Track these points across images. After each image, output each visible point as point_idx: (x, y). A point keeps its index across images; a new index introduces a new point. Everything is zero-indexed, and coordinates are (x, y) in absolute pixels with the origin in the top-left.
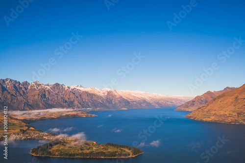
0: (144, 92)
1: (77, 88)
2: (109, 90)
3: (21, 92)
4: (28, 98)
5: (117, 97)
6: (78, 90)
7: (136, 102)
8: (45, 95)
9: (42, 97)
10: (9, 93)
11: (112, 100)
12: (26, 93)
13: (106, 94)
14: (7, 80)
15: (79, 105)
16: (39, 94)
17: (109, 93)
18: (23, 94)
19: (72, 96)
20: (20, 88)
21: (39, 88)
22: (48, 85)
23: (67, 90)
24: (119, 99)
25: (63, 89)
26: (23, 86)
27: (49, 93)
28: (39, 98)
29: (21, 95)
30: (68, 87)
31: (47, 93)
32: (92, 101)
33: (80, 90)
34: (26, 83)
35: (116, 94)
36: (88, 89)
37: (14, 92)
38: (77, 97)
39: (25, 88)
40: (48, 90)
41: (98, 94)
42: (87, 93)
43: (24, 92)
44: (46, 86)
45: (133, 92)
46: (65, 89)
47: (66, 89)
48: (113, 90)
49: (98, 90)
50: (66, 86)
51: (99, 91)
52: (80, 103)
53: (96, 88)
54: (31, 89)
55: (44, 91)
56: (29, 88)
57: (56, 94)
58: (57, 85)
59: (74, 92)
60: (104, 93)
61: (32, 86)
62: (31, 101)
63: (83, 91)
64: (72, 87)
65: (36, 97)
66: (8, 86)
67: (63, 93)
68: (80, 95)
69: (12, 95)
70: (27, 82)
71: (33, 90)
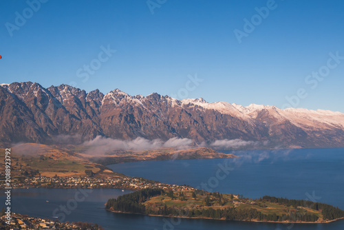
0: (338, 113)
1: (195, 103)
2: (260, 107)
3: (89, 111)
4: (102, 122)
5: (279, 122)
6: (197, 106)
7: (320, 132)
8: (132, 116)
9: (126, 119)
10: (67, 112)
11: (266, 129)
12: (97, 113)
13: (254, 117)
14: (62, 87)
15: (199, 137)
16: (121, 115)
17: (262, 114)
18: (91, 115)
19: (185, 118)
20: (86, 104)
21: (121, 102)
22: (139, 97)
23: (175, 106)
24: (283, 127)
25: (168, 105)
26: (92, 98)
27: (141, 112)
28: (122, 122)
29: (88, 116)
30: (178, 102)
31: (136, 112)
32: (226, 129)
33: (200, 107)
34: (97, 94)
35: (276, 115)
36: (218, 106)
37: (74, 111)
38: (195, 121)
39: (95, 102)
40: (138, 107)
41: (238, 116)
42: (214, 112)
43: (93, 111)
44: (134, 100)
45: (312, 111)
47: (173, 106)
48: (269, 107)
49: (238, 107)
50: (174, 99)
51: (241, 110)
52: (201, 134)
53: (234, 104)
54: (106, 105)
55: (132, 109)
56: (103, 103)
57: (154, 115)
58: (156, 96)
59: (189, 111)
60: (250, 115)
61: (107, 100)
62: (107, 128)
63: (207, 109)
64: (185, 102)
65: (116, 121)
66: (65, 97)
67: (168, 113)
68: (202, 118)
69: (73, 116)
70: (98, 91)
71: (109, 106)
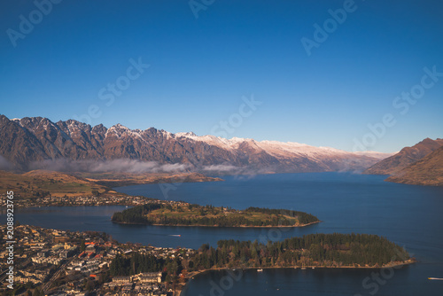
0: (304, 145)
1: (189, 136)
2: (241, 140)
3: (94, 143)
4: (105, 152)
5: (256, 152)
6: (188, 139)
7: (289, 160)
8: (132, 147)
9: (127, 150)
10: (74, 144)
11: (247, 158)
12: (101, 144)
13: (236, 148)
14: (69, 121)
16: (123, 146)
17: (242, 145)
18: (96, 146)
19: (178, 149)
20: (93, 140)
21: (123, 135)
22: (138, 131)
23: (170, 139)
24: (260, 156)
25: (163, 138)
26: (96, 131)
27: (140, 144)
28: (124, 152)
29: (93, 147)
30: (172, 135)
31: (136, 144)
32: (213, 158)
33: (191, 140)
34: (101, 128)
35: (254, 147)
36: (206, 139)
37: (81, 143)
38: (187, 151)
39: (99, 135)
40: (137, 140)
41: (223, 147)
42: (202, 143)
43: (98, 143)
44: (134, 133)
45: (283, 143)
46: (166, 137)
48: (248, 140)
49: (223, 140)
50: (168, 133)
51: (225, 142)
52: (192, 162)
53: (219, 137)
54: (109, 138)
55: (132, 141)
56: (106, 135)
57: (152, 146)
58: (153, 130)
59: (182, 143)
60: (233, 146)
61: (110, 133)
63: (197, 142)
64: (178, 135)
65: (119, 151)
66: (72, 131)
67: (163, 144)
68: (193, 148)
69: (80, 147)
70: (102, 125)
71: (112, 138)
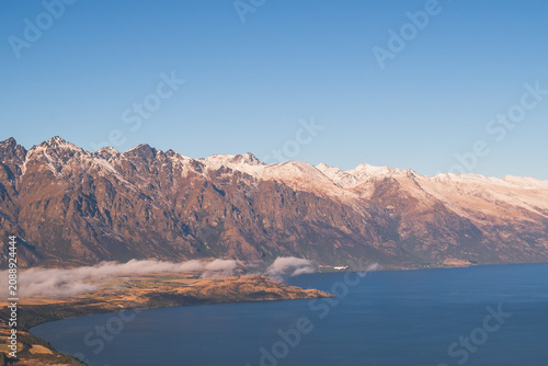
1: (236, 167)
2: (379, 172)
4: (22, 214)
5: (420, 207)
6: (238, 173)
7: (510, 228)
8: (92, 199)
9: (79, 208)
11: (395, 222)
12: (10, 192)
13: (367, 194)
15: (245, 245)
16: (66, 199)
17: (383, 187)
19: (211, 202)
21: (67, 167)
23: (190, 174)
24: (429, 218)
25: (172, 170)
27: (111, 191)
28: (70, 213)
30: (195, 164)
31: (101, 190)
32: (305, 225)
33: (247, 176)
35: (415, 192)
36: (287, 172)
38: (234, 209)
39: (6, 168)
40: (105, 180)
41: (331, 193)
42: (276, 187)
44: (98, 161)
45: (494, 180)
46: (179, 171)
47: (184, 174)
48: (399, 174)
49: (332, 174)
50: (186, 160)
51: (337, 179)
52: (250, 238)
53: (321, 167)
54: (32, 175)
55: (91, 182)
56: (24, 168)
57: (142, 196)
58: (146, 152)
59: (222, 185)
60: (358, 191)
61: (34, 162)
62: (34, 229)
63: (262, 181)
64: (213, 163)
65: (56, 210)
67: (174, 190)
68: (251, 201)
70: (13, 141)
71: (40, 177)
